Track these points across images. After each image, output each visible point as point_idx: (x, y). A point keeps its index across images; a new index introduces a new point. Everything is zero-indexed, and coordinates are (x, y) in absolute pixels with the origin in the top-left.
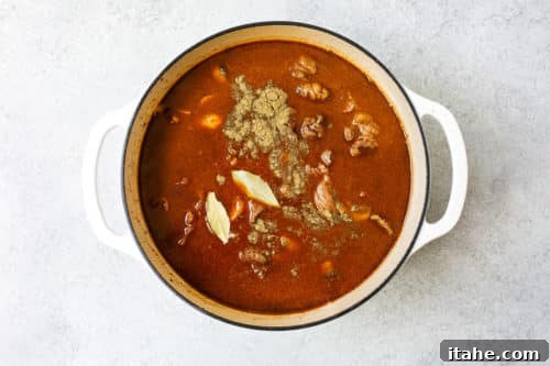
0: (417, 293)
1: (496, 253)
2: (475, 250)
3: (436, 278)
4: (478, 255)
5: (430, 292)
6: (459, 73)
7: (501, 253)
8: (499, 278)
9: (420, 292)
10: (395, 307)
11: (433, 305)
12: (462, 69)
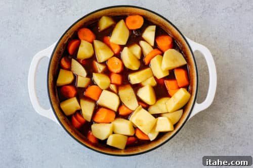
0: (191, 143)
1: (230, 122)
2: (220, 122)
3: (201, 135)
4: (221, 124)
5: (198, 142)
6: (211, 36)
7: (232, 123)
8: (231, 135)
9: (193, 142)
10: (181, 150)
11: (199, 148)
12: (212, 33)
